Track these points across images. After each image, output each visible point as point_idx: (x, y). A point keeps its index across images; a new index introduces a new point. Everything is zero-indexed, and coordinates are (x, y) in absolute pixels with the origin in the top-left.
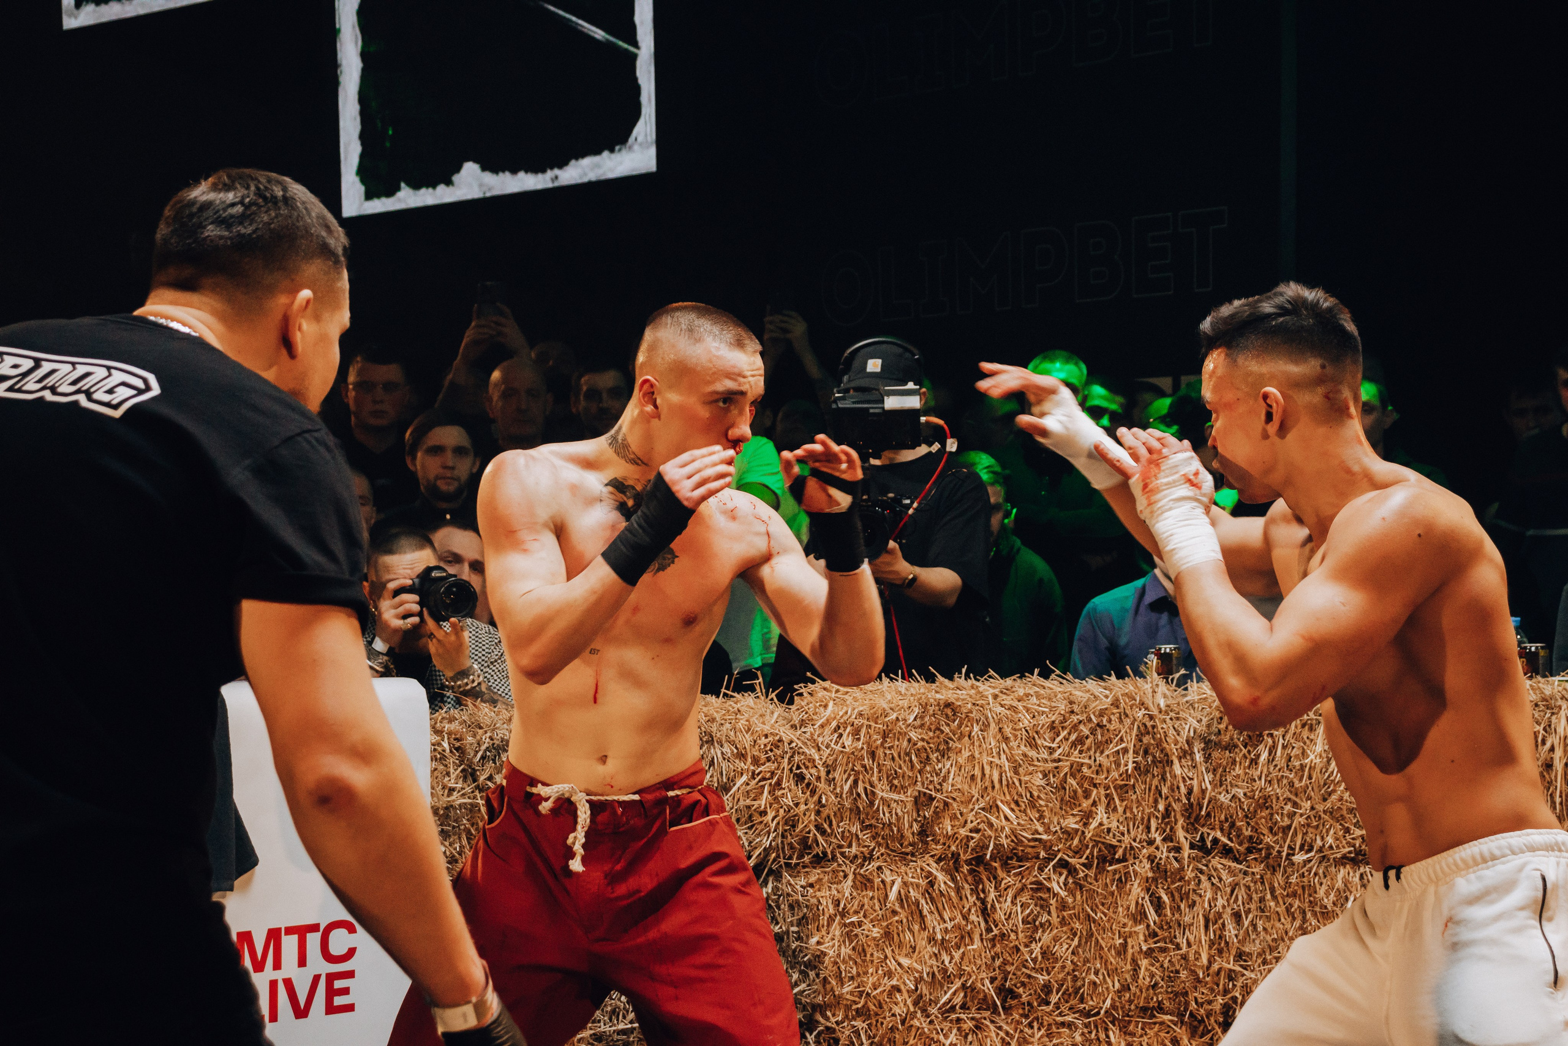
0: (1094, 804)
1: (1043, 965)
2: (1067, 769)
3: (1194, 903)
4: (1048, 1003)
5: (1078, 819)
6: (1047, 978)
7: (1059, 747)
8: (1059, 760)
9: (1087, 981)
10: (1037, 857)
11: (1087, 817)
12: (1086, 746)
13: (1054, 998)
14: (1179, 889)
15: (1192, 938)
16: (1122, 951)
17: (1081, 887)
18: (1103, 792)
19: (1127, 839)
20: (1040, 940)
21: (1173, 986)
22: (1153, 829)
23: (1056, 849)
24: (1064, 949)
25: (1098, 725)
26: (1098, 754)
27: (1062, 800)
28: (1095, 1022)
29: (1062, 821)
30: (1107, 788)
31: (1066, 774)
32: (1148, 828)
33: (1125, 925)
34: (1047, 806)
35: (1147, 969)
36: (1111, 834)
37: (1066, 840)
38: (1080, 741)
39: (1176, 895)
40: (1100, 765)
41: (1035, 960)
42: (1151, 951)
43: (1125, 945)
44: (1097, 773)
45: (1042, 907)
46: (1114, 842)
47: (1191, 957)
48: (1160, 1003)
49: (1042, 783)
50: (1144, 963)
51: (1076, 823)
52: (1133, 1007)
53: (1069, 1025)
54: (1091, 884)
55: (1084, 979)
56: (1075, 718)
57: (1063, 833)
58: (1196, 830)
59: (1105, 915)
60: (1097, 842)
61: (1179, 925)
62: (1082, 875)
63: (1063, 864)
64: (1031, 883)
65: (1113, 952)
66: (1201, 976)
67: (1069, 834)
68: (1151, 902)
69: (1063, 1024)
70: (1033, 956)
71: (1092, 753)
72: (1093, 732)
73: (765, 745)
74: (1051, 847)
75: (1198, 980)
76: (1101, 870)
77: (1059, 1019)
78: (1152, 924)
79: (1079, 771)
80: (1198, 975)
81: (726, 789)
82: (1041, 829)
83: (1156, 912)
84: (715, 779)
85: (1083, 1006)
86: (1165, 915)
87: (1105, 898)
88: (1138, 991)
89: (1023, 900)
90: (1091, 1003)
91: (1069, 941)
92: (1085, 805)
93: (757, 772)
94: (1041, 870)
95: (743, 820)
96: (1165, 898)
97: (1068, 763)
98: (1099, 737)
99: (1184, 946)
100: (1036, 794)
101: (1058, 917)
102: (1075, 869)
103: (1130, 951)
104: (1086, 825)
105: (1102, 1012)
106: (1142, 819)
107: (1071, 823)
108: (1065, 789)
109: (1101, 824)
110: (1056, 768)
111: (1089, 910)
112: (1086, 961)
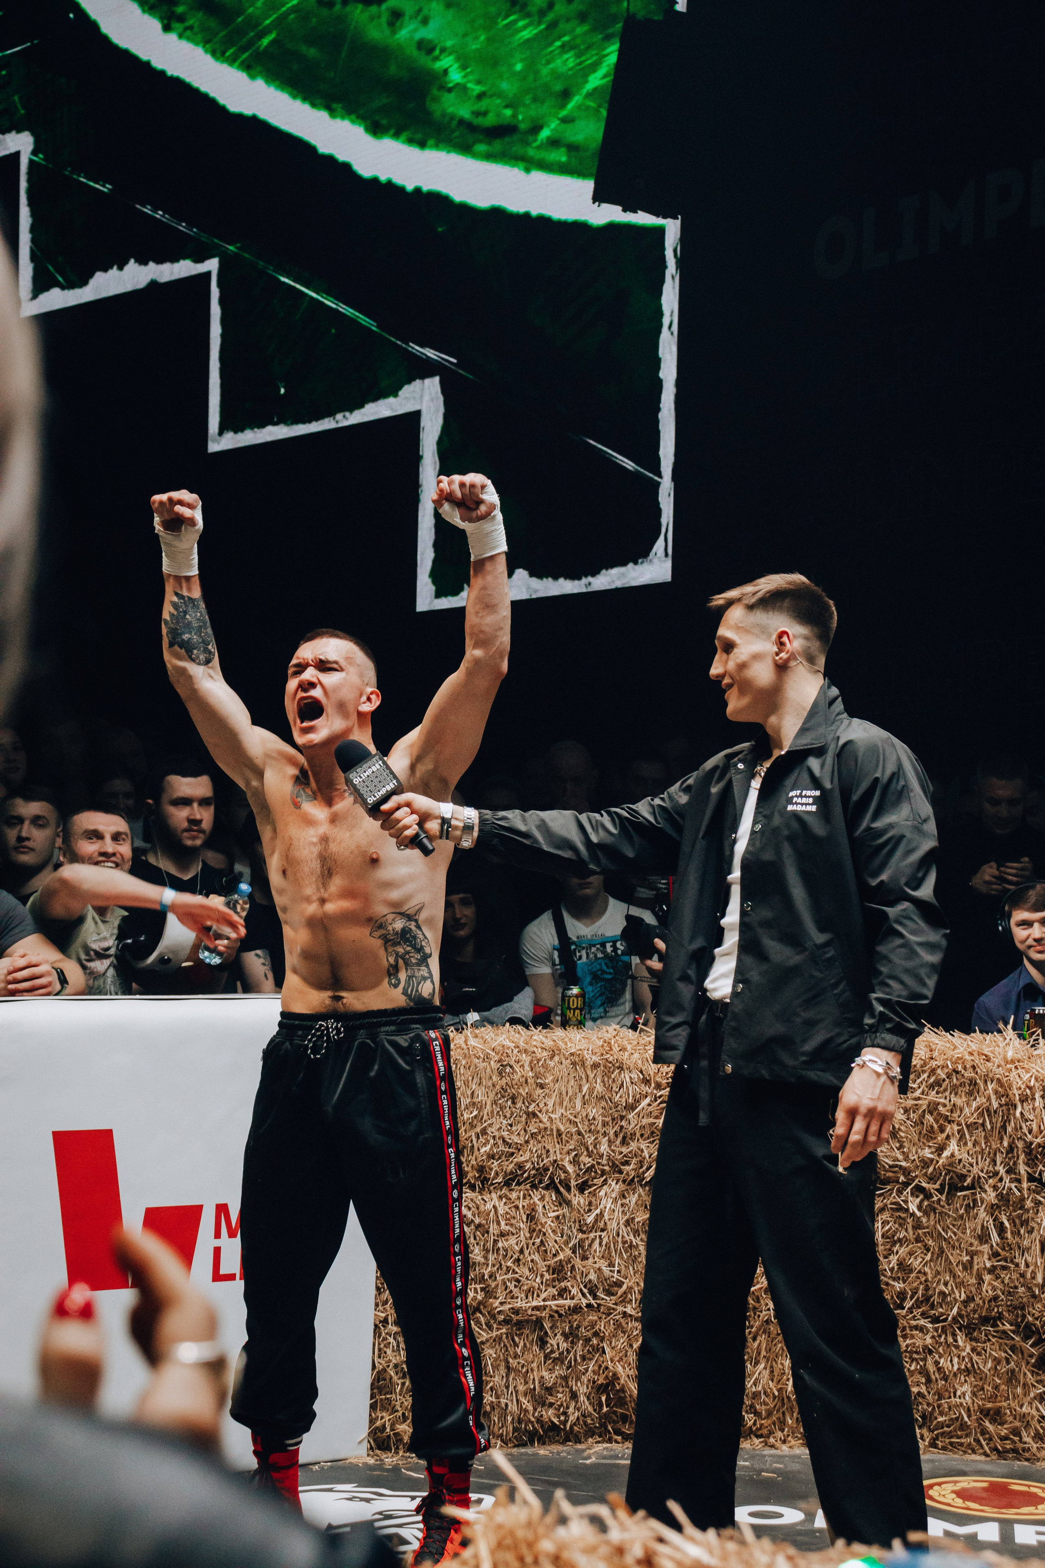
0: (948, 1137)
1: (899, 1275)
2: (924, 1107)
3: (1033, 1228)
4: (903, 1308)
5: (933, 1150)
6: (902, 1285)
7: (919, 1087)
8: (919, 1099)
9: (937, 1291)
10: (898, 1182)
11: (941, 1149)
12: (942, 1089)
13: (908, 1304)
14: (1020, 1216)
15: (1029, 1259)
16: (968, 1266)
17: (934, 1210)
18: (956, 1128)
19: (975, 1170)
20: (897, 1252)
21: (1012, 1300)
22: (998, 1163)
23: (914, 1175)
24: (917, 1262)
25: (954, 1070)
26: (953, 1095)
27: (920, 1133)
28: (943, 1327)
29: (919, 1151)
30: (959, 1124)
31: (924, 1111)
32: (994, 1162)
33: (971, 1245)
34: (907, 1138)
35: (990, 1284)
36: (961, 1165)
37: (923, 1168)
38: (938, 1083)
39: (1017, 1221)
40: (954, 1105)
41: (892, 1270)
42: (994, 1268)
43: (971, 1262)
44: (952, 1111)
45: (900, 1225)
46: (964, 1171)
47: (1029, 1276)
48: (1000, 1314)
49: (904, 1117)
50: (987, 1278)
51: (932, 1153)
52: (976, 1316)
53: (921, 1329)
54: (943, 1207)
55: (935, 1289)
56: (934, 1064)
57: (920, 1161)
58: (1036, 1165)
59: (955, 1234)
60: (949, 1172)
61: (1019, 1248)
62: (935, 1198)
63: (919, 1190)
64: (892, 1204)
65: (961, 1268)
66: (1037, 1292)
67: (926, 1163)
68: (994, 1225)
69: (916, 1328)
70: (891, 1266)
71: (947, 1094)
72: (949, 1076)
73: (667, 1073)
74: (909, 1174)
75: (1034, 1296)
76: (951, 1195)
77: (913, 1323)
78: (994, 1245)
79: (936, 1109)
80: (1034, 1292)
81: (633, 1109)
82: (901, 1157)
83: (999, 1235)
84: (624, 1100)
85: (933, 1312)
86: (1007, 1239)
87: (955, 1220)
88: (981, 1302)
89: (884, 1217)
90: (941, 1310)
91: (922, 1255)
92: (939, 1138)
93: (658, 1095)
94: (900, 1192)
95: (646, 1135)
96: (1007, 1224)
97: (926, 1102)
98: (955, 1080)
99: (1022, 1266)
100: (897, 1126)
101: (914, 1234)
102: (931, 1194)
103: (976, 1267)
104: (939, 1155)
105: (950, 1318)
106: (989, 1153)
107: (927, 1153)
108: (923, 1123)
109: (952, 1155)
110: (916, 1105)
111: (940, 1230)
112: (938, 1273)
